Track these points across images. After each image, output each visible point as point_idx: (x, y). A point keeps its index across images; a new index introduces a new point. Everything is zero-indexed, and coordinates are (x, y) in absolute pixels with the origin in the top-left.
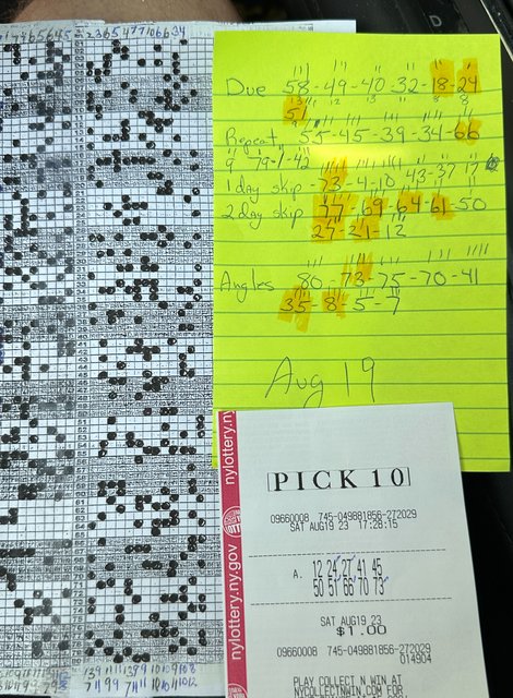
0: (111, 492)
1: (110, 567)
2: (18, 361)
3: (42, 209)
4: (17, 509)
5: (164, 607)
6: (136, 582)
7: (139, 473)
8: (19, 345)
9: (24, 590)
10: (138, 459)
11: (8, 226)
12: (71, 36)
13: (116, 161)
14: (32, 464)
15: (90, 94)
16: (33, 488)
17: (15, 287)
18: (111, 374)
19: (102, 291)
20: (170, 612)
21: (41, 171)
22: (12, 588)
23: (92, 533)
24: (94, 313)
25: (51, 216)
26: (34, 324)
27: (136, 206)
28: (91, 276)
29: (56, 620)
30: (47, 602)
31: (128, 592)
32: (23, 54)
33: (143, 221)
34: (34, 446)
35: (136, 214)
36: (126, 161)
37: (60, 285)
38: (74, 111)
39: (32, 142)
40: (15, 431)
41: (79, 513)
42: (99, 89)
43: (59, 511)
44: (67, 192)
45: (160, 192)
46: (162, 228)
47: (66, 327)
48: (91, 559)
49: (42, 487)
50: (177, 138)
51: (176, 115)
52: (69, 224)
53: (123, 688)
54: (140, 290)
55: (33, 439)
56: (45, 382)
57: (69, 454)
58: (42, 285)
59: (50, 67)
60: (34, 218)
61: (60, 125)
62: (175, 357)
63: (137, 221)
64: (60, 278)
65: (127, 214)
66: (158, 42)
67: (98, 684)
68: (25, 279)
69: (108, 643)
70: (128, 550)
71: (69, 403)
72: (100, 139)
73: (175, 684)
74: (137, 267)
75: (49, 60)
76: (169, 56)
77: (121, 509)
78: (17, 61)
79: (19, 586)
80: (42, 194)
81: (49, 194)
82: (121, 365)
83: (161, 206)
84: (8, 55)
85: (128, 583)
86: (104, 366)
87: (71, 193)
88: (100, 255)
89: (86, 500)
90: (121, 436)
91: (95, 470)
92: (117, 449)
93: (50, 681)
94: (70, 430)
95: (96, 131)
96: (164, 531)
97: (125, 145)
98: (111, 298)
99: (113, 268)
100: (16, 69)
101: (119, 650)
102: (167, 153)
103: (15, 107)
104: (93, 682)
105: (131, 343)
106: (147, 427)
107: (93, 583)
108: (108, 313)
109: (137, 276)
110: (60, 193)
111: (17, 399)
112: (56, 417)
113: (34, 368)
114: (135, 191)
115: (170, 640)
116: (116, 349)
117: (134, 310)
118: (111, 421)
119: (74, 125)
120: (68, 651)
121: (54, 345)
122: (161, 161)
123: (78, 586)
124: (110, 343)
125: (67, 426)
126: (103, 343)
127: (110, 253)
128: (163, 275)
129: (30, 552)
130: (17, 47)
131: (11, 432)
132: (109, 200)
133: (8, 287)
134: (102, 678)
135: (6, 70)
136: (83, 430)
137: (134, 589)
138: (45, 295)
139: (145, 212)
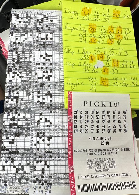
0: (41, 135)
1: (40, 157)
2: (15, 97)
3: (23, 57)
4: (14, 140)
5: (56, 169)
6: (48, 162)
7: (49, 130)
8: (16, 93)
9: (16, 163)
10: (48, 126)
11: (14, 61)
12: (33, 13)
13: (44, 45)
14: (18, 127)
15: (38, 28)
16: (19, 134)
17: (15, 77)
18: (41, 101)
19: (39, 78)
20: (57, 171)
21: (23, 46)
22: (12, 162)
23: (35, 147)
24: (37, 84)
25: (26, 58)
26: (20, 87)
27: (49, 56)
28: (36, 74)
29: (25, 172)
30: (22, 167)
31: (46, 164)
32: (20, 17)
33: (51, 60)
34: (19, 121)
35: (49, 58)
36: (47, 45)
37: (28, 77)
38: (33, 32)
39: (21, 39)
40: (14, 117)
41: (32, 141)
42: (40, 27)
43: (26, 140)
44: (31, 52)
47: (29, 88)
48: (35, 154)
49: (21, 133)
52: (30, 60)
53: (44, 193)
54: (49, 78)
55: (19, 120)
56: (22, 103)
57: (29, 124)
58: (23, 77)
59: (27, 20)
60: (21, 59)
61: (29, 35)
62: (59, 97)
63: (49, 60)
64: (27, 75)
65: (47, 58)
67: (37, 191)
68: (18, 75)
69: (40, 179)
70: (46, 152)
71: (29, 110)
72: (40, 39)
74: (49, 72)
75: (27, 19)
76: (59, 20)
77: (43, 140)
78: (18, 18)
79: (15, 162)
80: (23, 53)
81: (26, 52)
82: (44, 99)
83: (56, 56)
84: (16, 16)
85: (46, 162)
86: (39, 99)
87: (32, 52)
88: (39, 68)
89: (33, 137)
90: (43, 119)
91: (36, 129)
92: (42, 123)
93: (23, 190)
94: (29, 117)
95: (39, 37)
96: (56, 147)
97: (47, 41)
98: (41, 80)
99: (42, 72)
100: (18, 20)
101: (43, 181)
103: (17, 30)
104: (35, 191)
105: (47, 92)
106: (51, 117)
107: (36, 161)
108: (40, 84)
109: (49, 74)
110: (29, 52)
111: (15, 108)
112: (25, 113)
113: (19, 100)
114: (49, 52)
115: (58, 179)
116: (43, 94)
117: (48, 83)
118: (41, 115)
119: (33, 35)
120: (28, 181)
121: (25, 93)
122: (56, 45)
123: (31, 162)
124: (41, 92)
125: (28, 116)
126: (39, 93)
127: (42, 68)
128: (56, 74)
129: (18, 152)
130: (18, 15)
131: (13, 117)
132: (42, 54)
133: (13, 77)
134: (38, 190)
135: (15, 20)
136: (32, 117)
137: (47, 164)
138: (23, 79)
139: (51, 58)
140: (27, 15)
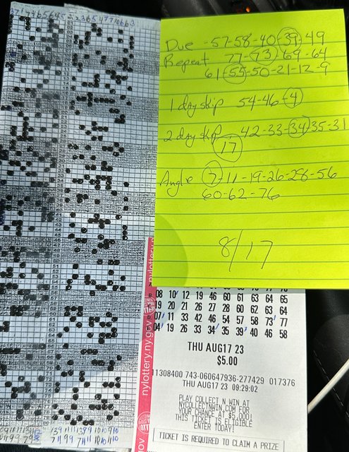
0: (73, 313)
1: (70, 363)
2: (14, 223)
3: (38, 125)
4: (9, 322)
5: (105, 390)
6: (87, 373)
7: (92, 302)
8: (16, 212)
9: (12, 375)
10: (92, 293)
11: (13, 133)
12: (65, 17)
13: (89, 99)
14: (20, 292)
15: (75, 55)
16: (20, 308)
17: (15, 174)
18: (77, 236)
19: (75, 181)
20: (108, 394)
21: (38, 100)
22: (4, 374)
23: (60, 340)
24: (68, 195)
25: (43, 129)
26: (27, 199)
27: (101, 129)
28: (68, 171)
29: (33, 396)
30: (28, 384)
31: (82, 379)
32: (32, 24)
33: (104, 139)
34: (22, 280)
35: (100, 134)
36: (96, 100)
37: (47, 175)
38: (64, 64)
39: (34, 81)
40: (10, 270)
41: (51, 326)
42: (81, 53)
43: (38, 324)
44: (56, 115)
45: (117, 121)
46: (117, 144)
47: (48, 203)
48: (58, 357)
49: (27, 308)
50: (130, 89)
51: (130, 74)
52: (55, 136)
53: (76, 441)
54: (99, 183)
55: (22, 276)
56: (32, 238)
57: (46, 287)
58: (34, 174)
59: (50, 35)
60: (32, 129)
61: (54, 73)
62: (120, 227)
63: (101, 138)
66: (121, 28)
67: (59, 438)
69: (66, 412)
71: (47, 253)
72: (80, 84)
73: (110, 440)
74: (99, 168)
75: (50, 31)
76: (128, 38)
77: (79, 325)
78: (28, 28)
79: (9, 373)
80: (38, 115)
81: (43, 115)
82: (84, 230)
83: (117, 130)
84: (22, 23)
85: (82, 374)
86: (72, 230)
87: (58, 117)
88: (75, 158)
89: (56, 318)
90: (82, 277)
91: (63, 299)
92: (78, 285)
93: (29, 435)
94: (47, 271)
95: (78, 79)
96: (107, 341)
97: (96, 90)
98: (80, 186)
99: (83, 167)
100: (27, 33)
101: (74, 417)
102: (123, 97)
103: (24, 57)
104: (56, 437)
105: (92, 216)
106: (99, 272)
107: (59, 373)
108: (77, 196)
109: (98, 173)
110: (51, 116)
111: (12, 248)
112: (39, 262)
113: (25, 229)
114: (100, 119)
115: (108, 412)
116: (82, 220)
117: (94, 195)
118: (76, 266)
119: (63, 73)
120: (40, 416)
121: (40, 214)
122: (118, 102)
123: (49, 374)
124: (77, 215)
125: (45, 268)
126: (73, 215)
127: (82, 157)
128: (116, 174)
129: (17, 351)
130: (28, 19)
131: (7, 270)
132: (83, 123)
133: (10, 173)
134: (63, 435)
135: (20, 32)
136: (56, 272)
137: (86, 378)
138: (36, 180)
139: (106, 133)
140: (51, 21)
